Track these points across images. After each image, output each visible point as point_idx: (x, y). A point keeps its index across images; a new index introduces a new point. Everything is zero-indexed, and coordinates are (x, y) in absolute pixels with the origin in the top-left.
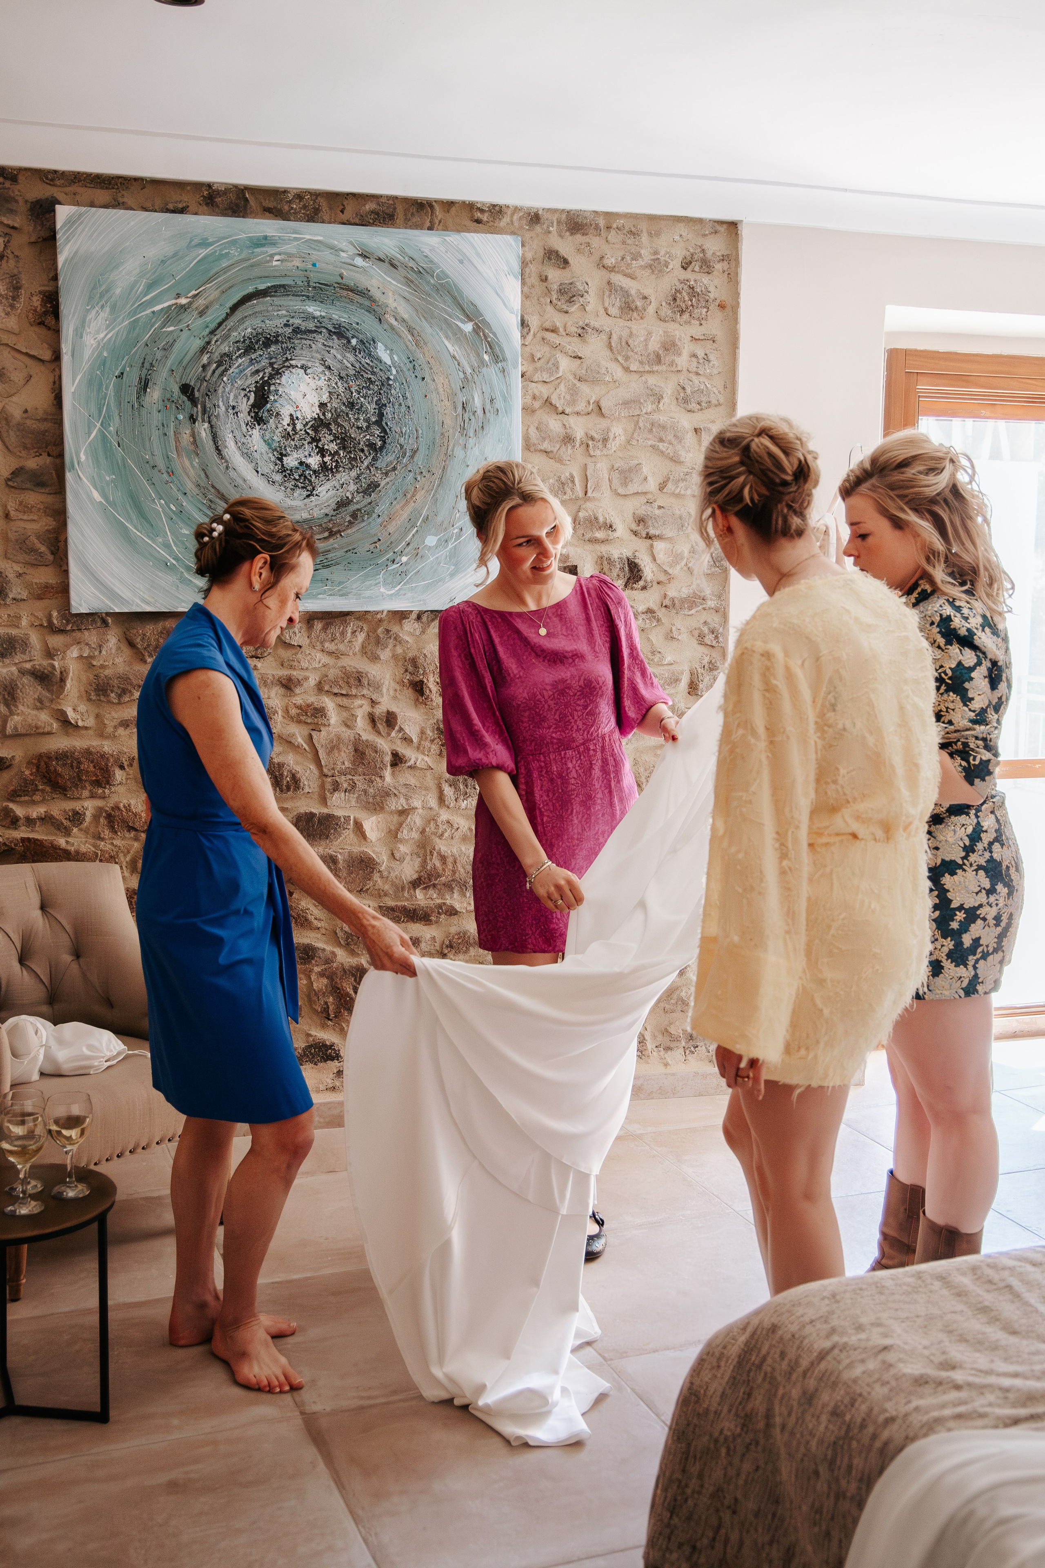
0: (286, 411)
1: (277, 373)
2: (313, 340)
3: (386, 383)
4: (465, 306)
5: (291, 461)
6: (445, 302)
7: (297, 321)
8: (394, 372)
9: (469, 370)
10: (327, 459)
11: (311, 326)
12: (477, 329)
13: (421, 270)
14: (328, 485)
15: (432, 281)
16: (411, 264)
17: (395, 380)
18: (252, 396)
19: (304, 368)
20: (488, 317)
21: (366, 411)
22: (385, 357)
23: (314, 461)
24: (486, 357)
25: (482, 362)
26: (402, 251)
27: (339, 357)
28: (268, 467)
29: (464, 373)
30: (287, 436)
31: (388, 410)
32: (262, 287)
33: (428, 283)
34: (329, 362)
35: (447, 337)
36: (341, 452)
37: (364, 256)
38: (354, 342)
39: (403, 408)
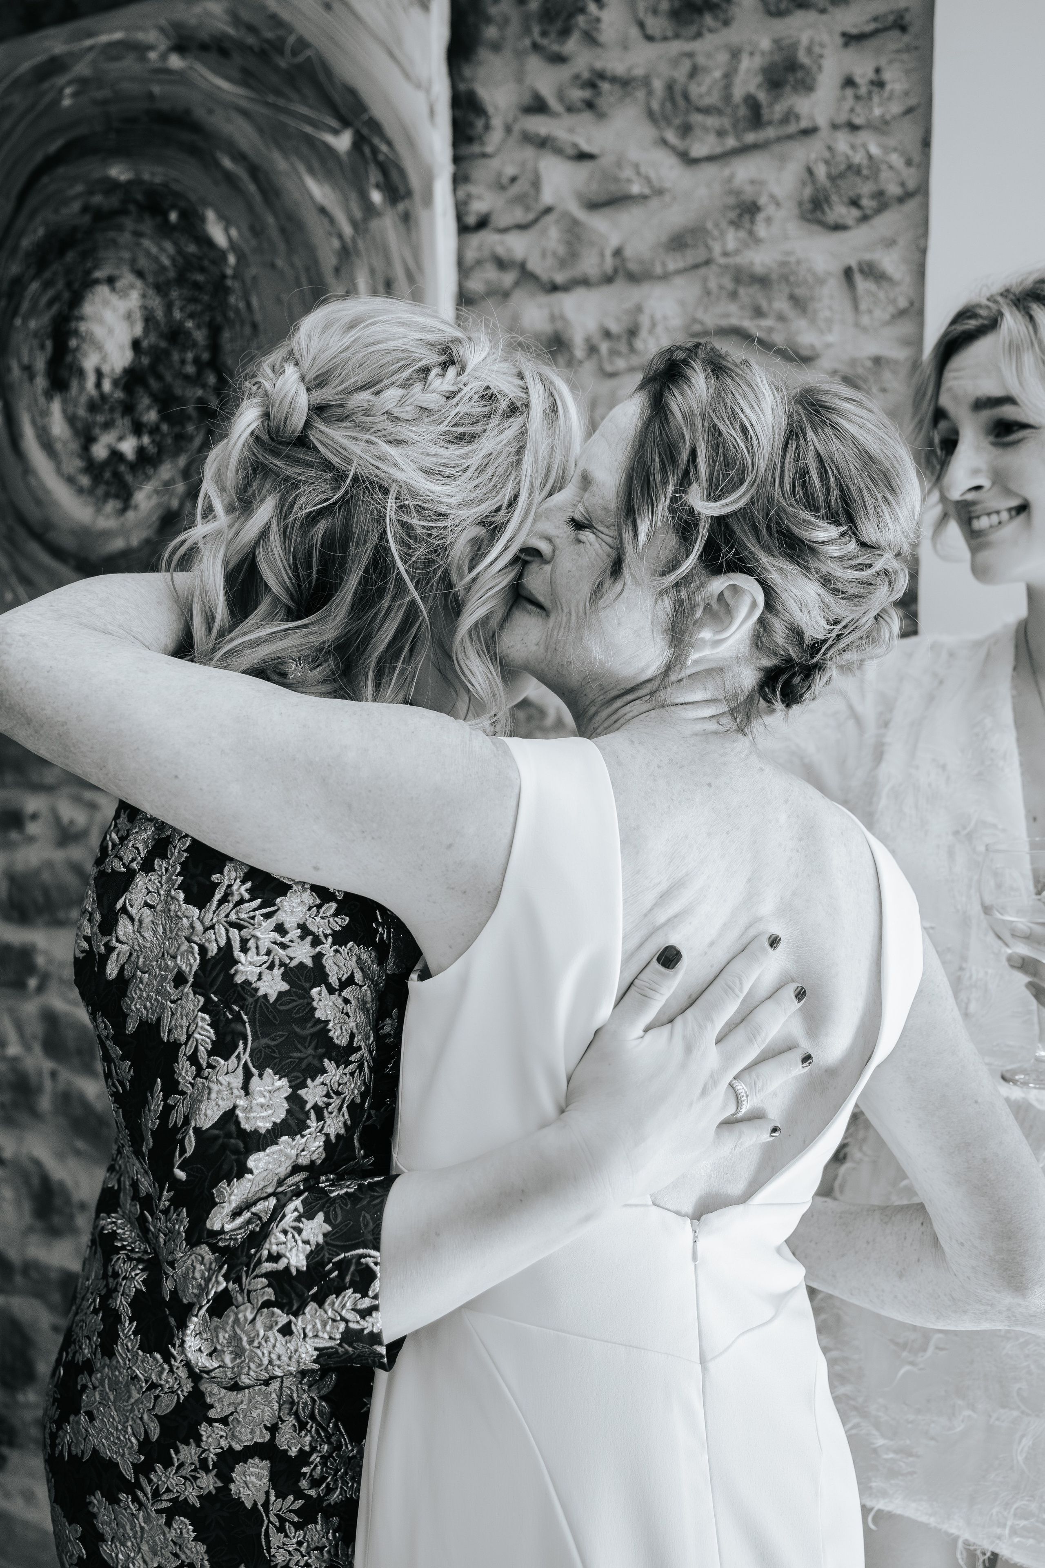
0: (90, 363)
1: (76, 299)
2: (120, 228)
3: (220, 288)
4: (337, 98)
5: (100, 451)
6: (304, 101)
7: (97, 199)
8: (232, 259)
9: (348, 230)
10: (146, 440)
11: (114, 202)
12: (359, 142)
13: (266, 46)
14: (148, 488)
15: (283, 64)
16: (251, 40)
17: (234, 277)
18: (49, 344)
19: (111, 281)
20: (378, 111)
21: (195, 345)
22: (218, 234)
23: (128, 447)
24: (376, 197)
25: (369, 209)
26: (236, 19)
27: (154, 250)
28: (73, 465)
29: (340, 236)
30: (93, 407)
31: (226, 335)
32: (53, 147)
33: (276, 69)
34: (142, 262)
35: (311, 171)
36: (165, 427)
37: (181, 47)
38: (173, 216)
39: (248, 330)
